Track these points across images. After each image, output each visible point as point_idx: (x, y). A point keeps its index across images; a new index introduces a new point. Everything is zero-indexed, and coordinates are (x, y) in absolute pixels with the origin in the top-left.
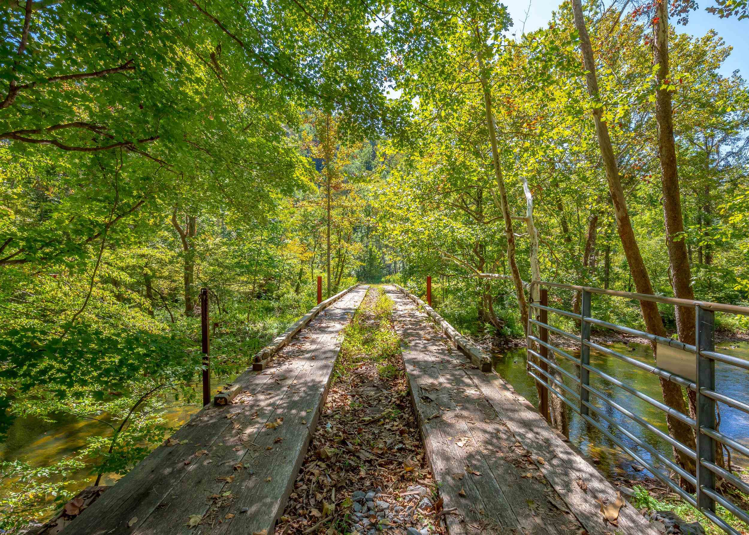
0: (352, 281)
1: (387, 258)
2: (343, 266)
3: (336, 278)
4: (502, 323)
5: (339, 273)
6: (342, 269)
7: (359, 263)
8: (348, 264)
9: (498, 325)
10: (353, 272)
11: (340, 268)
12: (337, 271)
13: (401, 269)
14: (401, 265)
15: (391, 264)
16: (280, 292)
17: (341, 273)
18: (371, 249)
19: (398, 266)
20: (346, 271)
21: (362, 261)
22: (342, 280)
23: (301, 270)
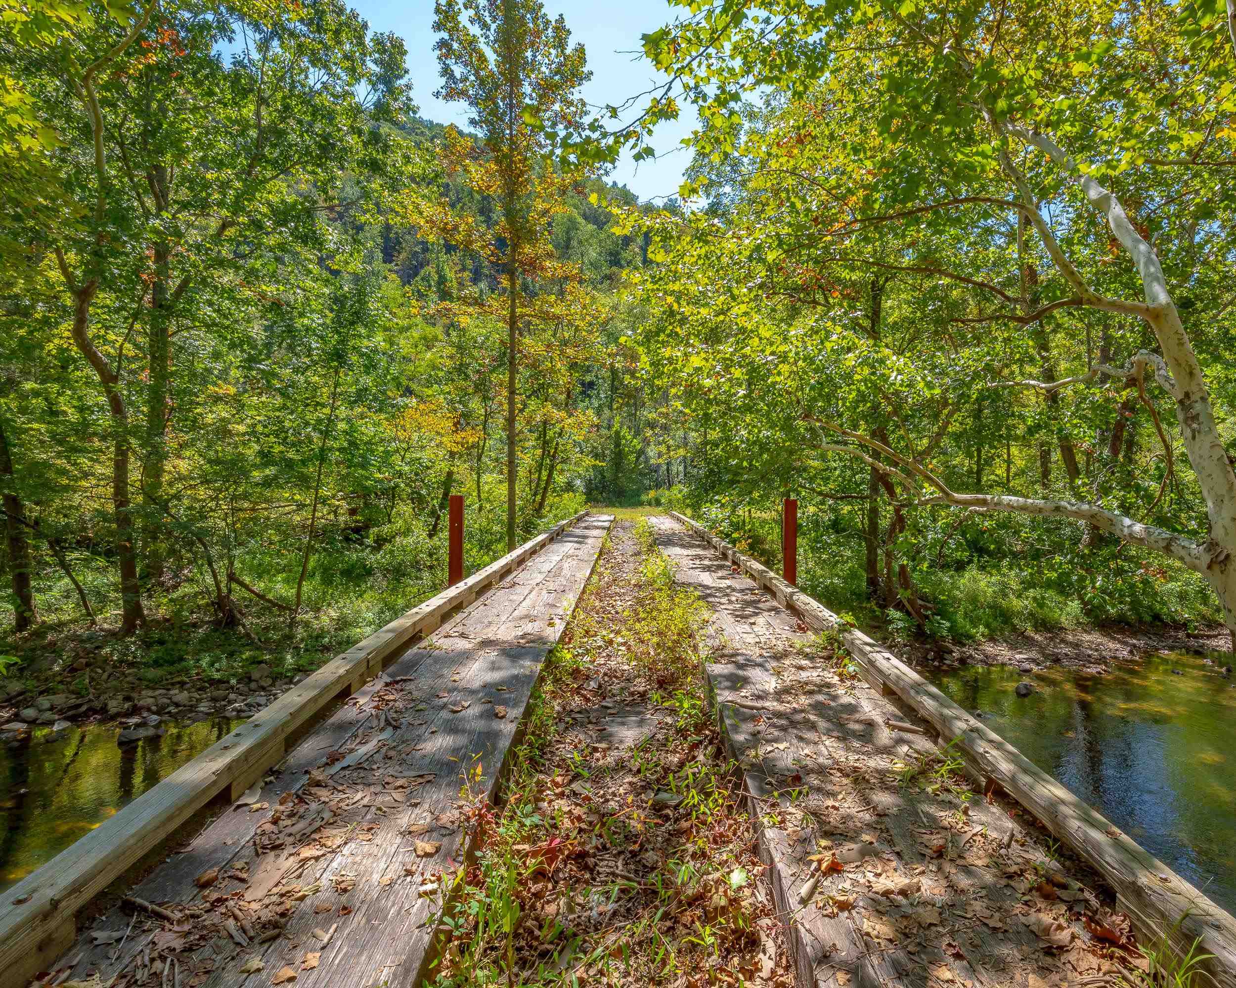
0: (573, 502)
1: (652, 451)
2: (552, 468)
3: (535, 495)
4: (927, 609)
5: (543, 485)
6: (550, 476)
7: (589, 461)
8: (564, 461)
9: (918, 613)
10: (578, 482)
11: (545, 474)
12: (539, 478)
13: (682, 476)
14: (681, 468)
15: (659, 466)
16: (386, 529)
17: (548, 482)
18: (617, 433)
19: (674, 469)
20: (560, 480)
21: (596, 456)
22: (550, 499)
23: (450, 474)
